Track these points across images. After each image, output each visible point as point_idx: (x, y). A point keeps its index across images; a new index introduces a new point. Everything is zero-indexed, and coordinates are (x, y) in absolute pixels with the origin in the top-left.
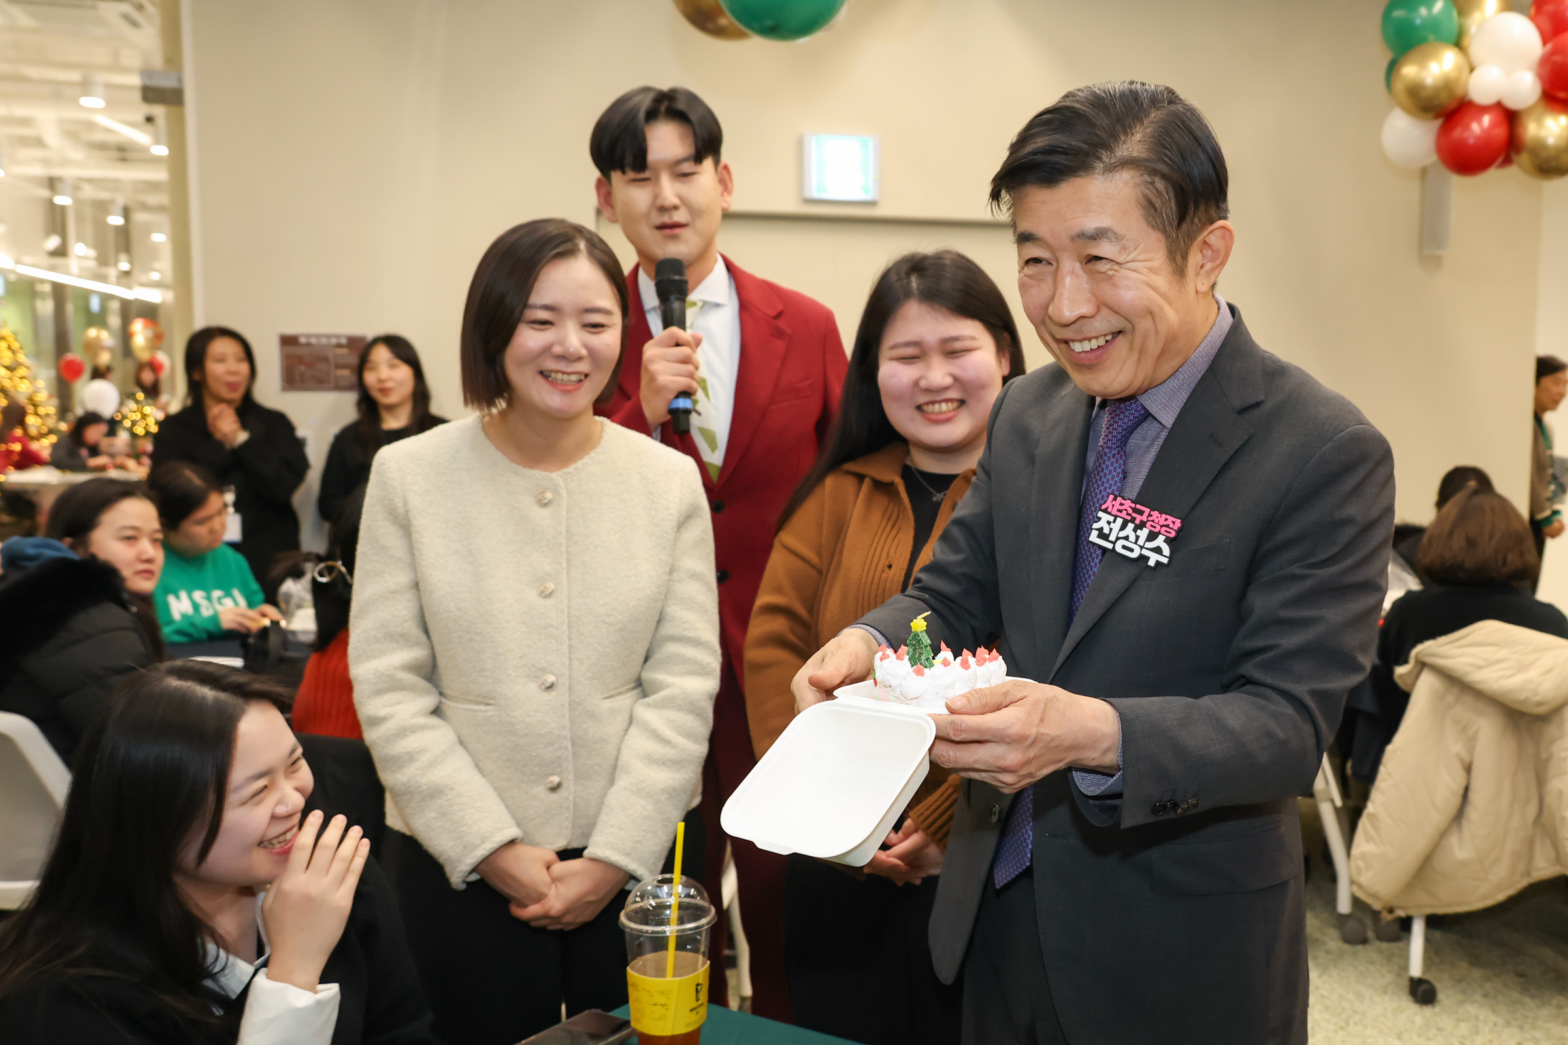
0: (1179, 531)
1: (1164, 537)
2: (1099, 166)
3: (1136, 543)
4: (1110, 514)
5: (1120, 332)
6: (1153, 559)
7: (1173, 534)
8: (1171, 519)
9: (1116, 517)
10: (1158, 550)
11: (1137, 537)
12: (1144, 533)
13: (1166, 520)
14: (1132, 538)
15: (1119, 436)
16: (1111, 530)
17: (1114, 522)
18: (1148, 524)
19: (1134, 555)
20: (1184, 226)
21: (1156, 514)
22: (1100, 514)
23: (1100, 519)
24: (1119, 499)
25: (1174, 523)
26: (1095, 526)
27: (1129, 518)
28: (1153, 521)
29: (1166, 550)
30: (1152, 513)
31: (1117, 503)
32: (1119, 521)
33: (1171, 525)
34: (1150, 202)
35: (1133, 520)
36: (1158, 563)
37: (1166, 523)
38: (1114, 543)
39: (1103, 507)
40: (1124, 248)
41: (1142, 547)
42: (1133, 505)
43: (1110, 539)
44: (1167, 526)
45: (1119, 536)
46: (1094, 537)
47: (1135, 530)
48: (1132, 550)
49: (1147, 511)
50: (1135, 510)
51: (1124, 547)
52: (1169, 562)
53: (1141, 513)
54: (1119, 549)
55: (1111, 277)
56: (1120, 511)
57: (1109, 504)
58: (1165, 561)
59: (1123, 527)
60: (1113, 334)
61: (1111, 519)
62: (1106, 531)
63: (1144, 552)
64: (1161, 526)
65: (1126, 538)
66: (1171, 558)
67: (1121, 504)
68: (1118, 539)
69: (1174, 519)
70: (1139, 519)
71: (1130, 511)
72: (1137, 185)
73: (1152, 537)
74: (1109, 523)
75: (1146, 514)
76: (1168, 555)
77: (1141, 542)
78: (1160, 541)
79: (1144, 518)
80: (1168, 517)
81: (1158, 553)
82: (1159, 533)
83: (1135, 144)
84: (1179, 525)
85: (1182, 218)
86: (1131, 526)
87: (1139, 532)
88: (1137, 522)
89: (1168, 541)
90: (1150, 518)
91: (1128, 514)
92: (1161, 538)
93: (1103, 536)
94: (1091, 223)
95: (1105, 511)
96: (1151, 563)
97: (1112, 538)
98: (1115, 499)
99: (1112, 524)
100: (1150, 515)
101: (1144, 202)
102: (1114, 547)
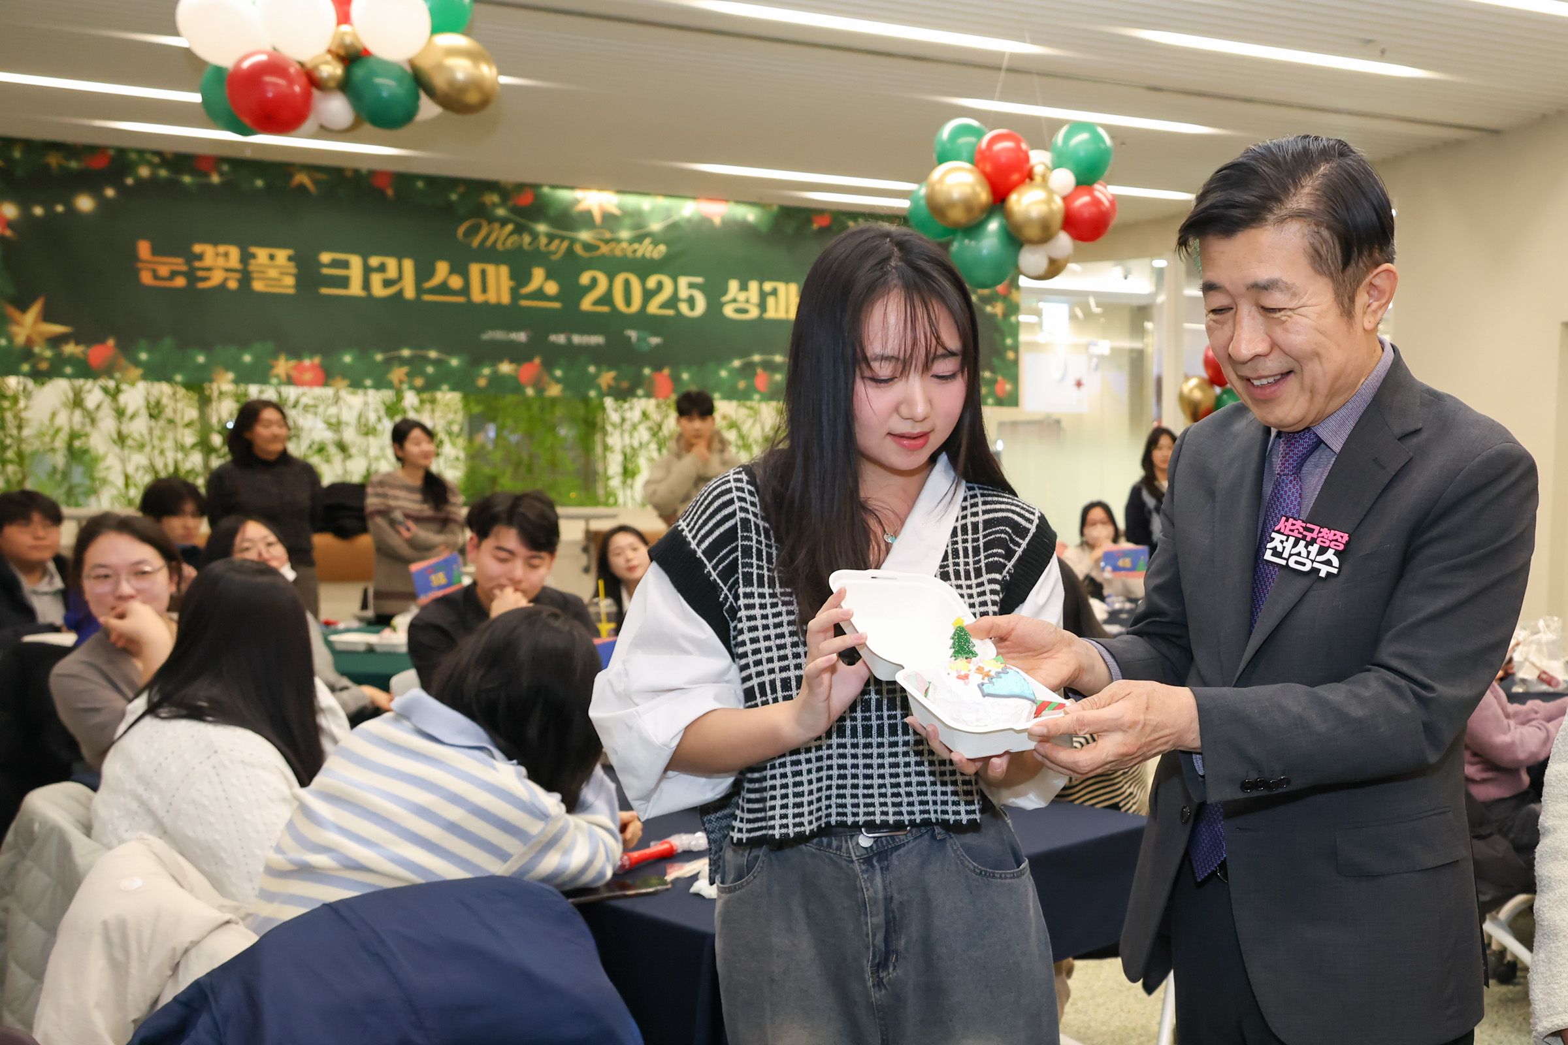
0: (1347, 544)
1: (1334, 551)
2: (1271, 217)
3: (1307, 558)
4: (1283, 534)
5: (1289, 372)
6: (1324, 570)
7: (1342, 547)
8: (1339, 534)
9: (1288, 536)
10: (1328, 563)
11: (1309, 553)
12: (1314, 549)
13: (1335, 535)
14: (1304, 554)
15: (1295, 464)
16: (1284, 548)
17: (1287, 541)
18: (1319, 540)
19: (1306, 569)
20: (1350, 270)
21: (1325, 530)
22: (1274, 535)
23: (1273, 539)
24: (1291, 520)
25: (1342, 537)
26: (1269, 545)
27: (1300, 536)
28: (1323, 537)
29: (1336, 562)
30: (1322, 530)
31: (1289, 524)
32: (1292, 540)
33: (1340, 540)
34: (1316, 251)
35: (1304, 538)
36: (1328, 574)
37: (1335, 538)
38: (1287, 560)
39: (1276, 528)
40: (1295, 295)
41: (1313, 561)
42: (1304, 525)
43: (1283, 556)
44: (1336, 541)
45: (1292, 552)
46: (1268, 556)
47: (1306, 547)
48: (1304, 564)
49: (1317, 528)
50: (1306, 529)
51: (1297, 562)
52: (1339, 572)
53: (1312, 531)
54: (1292, 564)
55: (1284, 322)
56: (1293, 531)
57: (1281, 525)
58: (1335, 571)
59: (1295, 545)
60: (1282, 374)
61: (1284, 538)
62: (1280, 549)
63: (1316, 565)
64: (1331, 541)
65: (1299, 554)
66: (1340, 568)
67: (1293, 525)
68: (1291, 555)
69: (1342, 534)
70: (1309, 536)
71: (1301, 530)
72: (1304, 235)
73: (1323, 550)
74: (1282, 542)
75: (1316, 532)
76: (1337, 566)
77: (1312, 556)
78: (1330, 555)
79: (1314, 535)
80: (1336, 532)
81: (1328, 564)
82: (1329, 547)
83: (1304, 197)
84: (1347, 539)
85: (1346, 262)
86: (1302, 543)
87: (1310, 548)
88: (1308, 539)
89: (1337, 553)
90: (1320, 535)
91: (1299, 533)
92: (1331, 551)
93: (1276, 553)
94: (1263, 274)
95: (1279, 532)
96: (1322, 574)
97: (1285, 555)
98: (1287, 520)
99: (1285, 543)
100: (1320, 532)
101: (1311, 251)
102: (1287, 563)
